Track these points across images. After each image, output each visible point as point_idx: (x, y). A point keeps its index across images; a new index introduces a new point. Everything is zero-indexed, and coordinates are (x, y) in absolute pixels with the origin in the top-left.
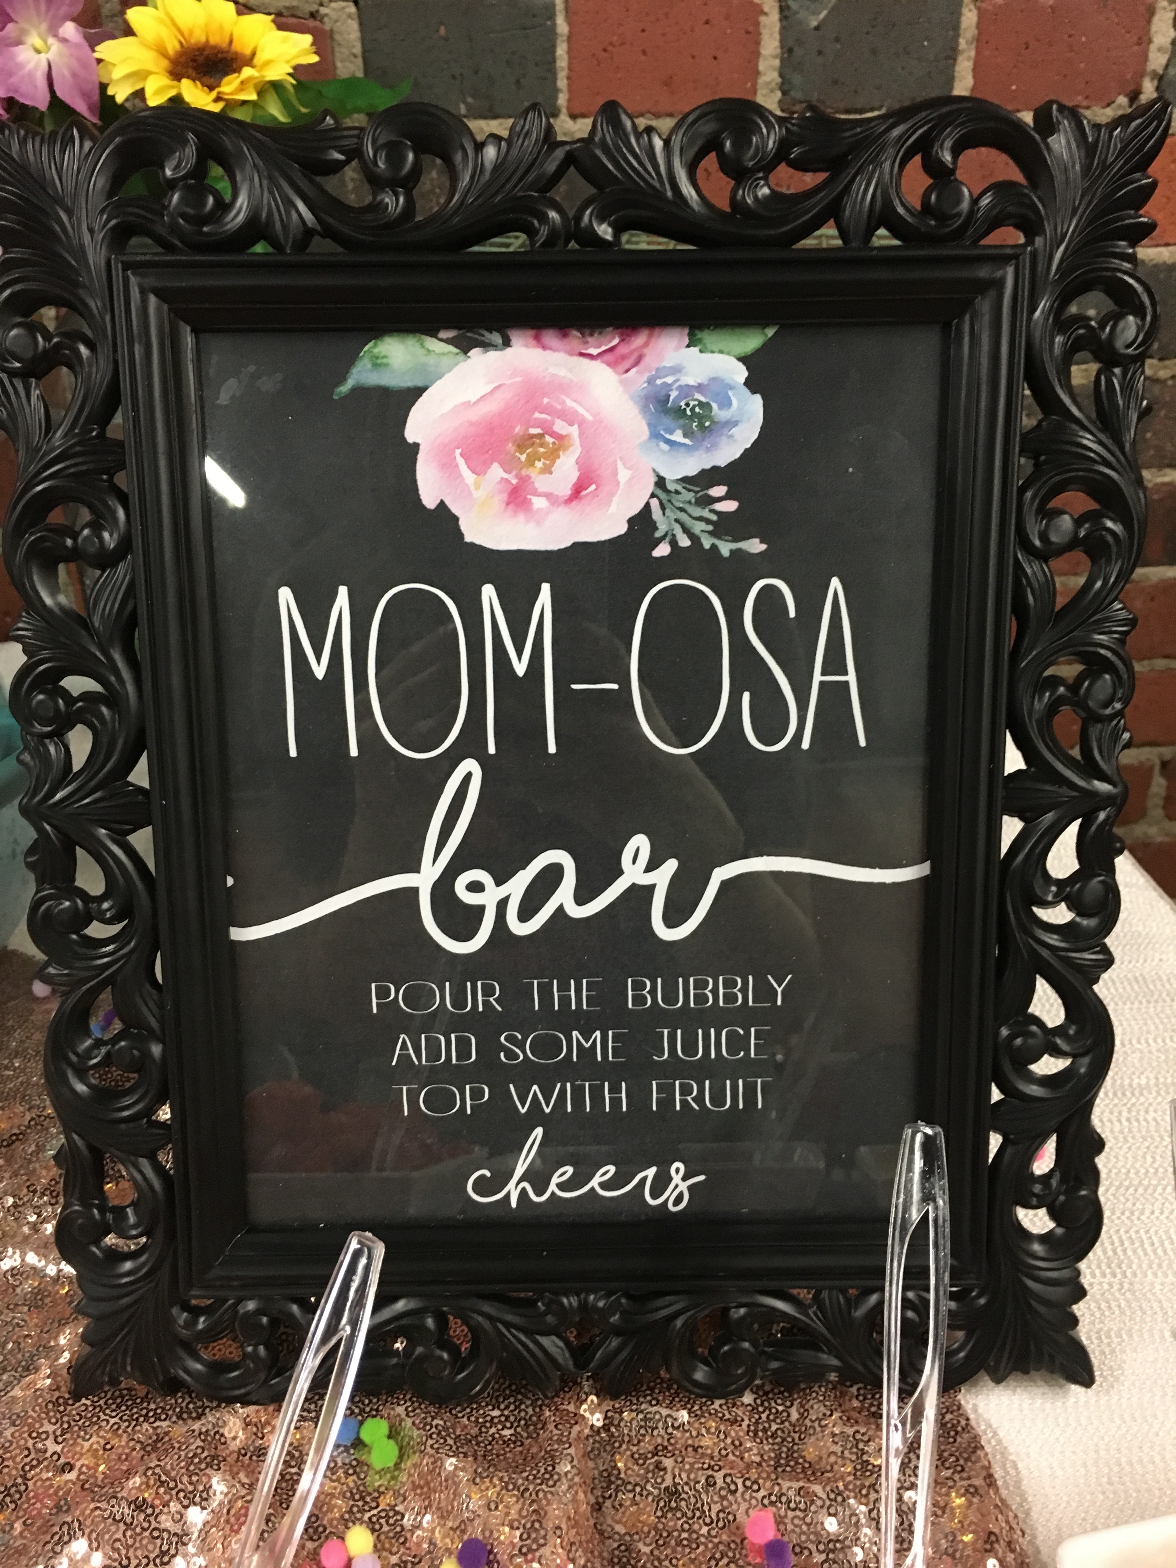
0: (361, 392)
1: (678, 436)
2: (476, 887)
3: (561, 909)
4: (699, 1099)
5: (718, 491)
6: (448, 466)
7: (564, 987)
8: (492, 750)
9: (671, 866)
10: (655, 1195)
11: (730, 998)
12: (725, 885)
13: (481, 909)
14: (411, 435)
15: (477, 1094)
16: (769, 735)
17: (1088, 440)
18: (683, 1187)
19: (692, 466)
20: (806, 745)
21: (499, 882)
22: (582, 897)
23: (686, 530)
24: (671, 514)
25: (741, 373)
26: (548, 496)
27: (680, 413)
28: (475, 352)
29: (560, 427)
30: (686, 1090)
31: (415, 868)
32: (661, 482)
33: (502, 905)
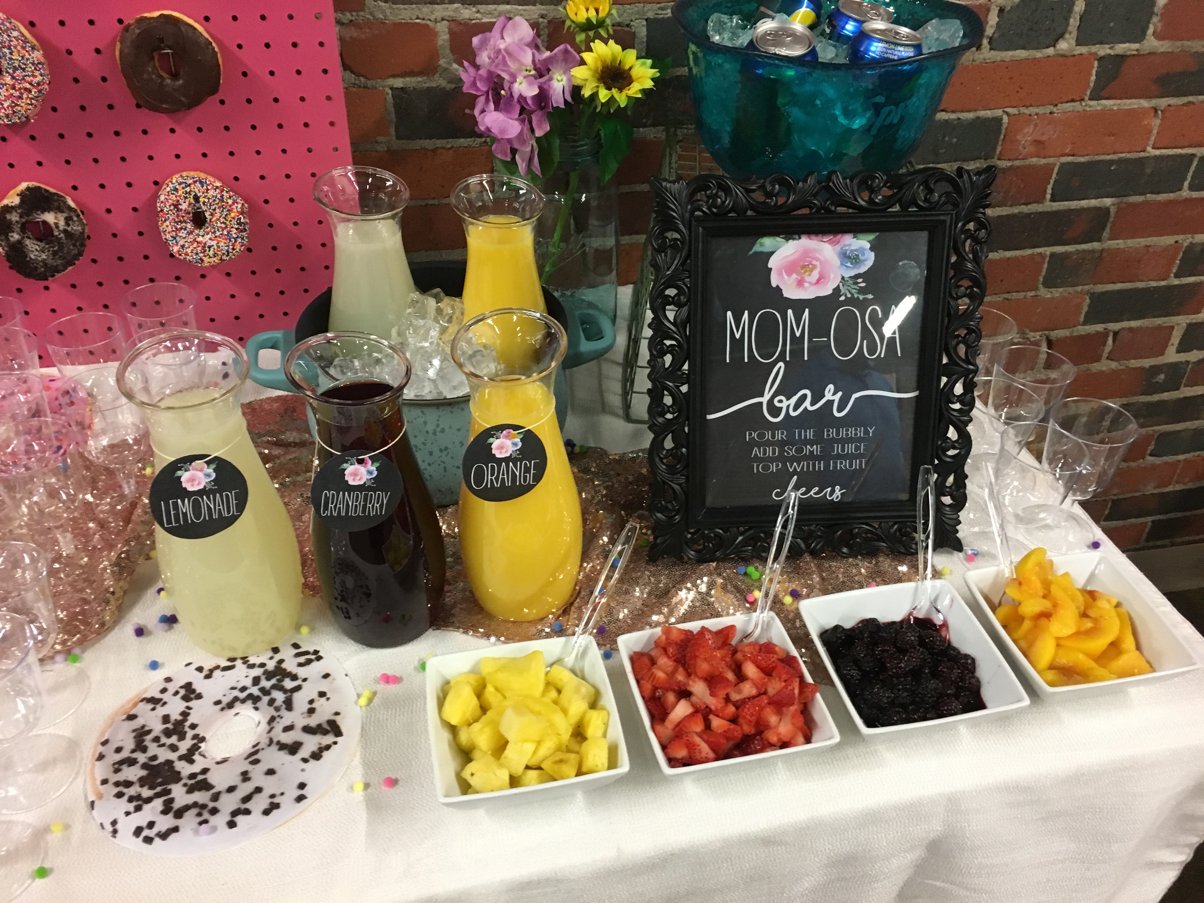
0: (756, 253)
1: (849, 264)
2: (780, 401)
3: (806, 408)
4: (845, 466)
5: (860, 280)
6: (780, 274)
7: (806, 432)
8: (788, 359)
9: (840, 394)
10: (830, 496)
11: (856, 434)
12: (856, 399)
13: (781, 408)
14: (770, 266)
15: (777, 466)
16: (871, 353)
17: (969, 265)
18: (839, 493)
19: (852, 273)
20: (882, 356)
21: (788, 399)
22: (812, 404)
23: (850, 292)
24: (846, 287)
25: (868, 246)
26: (809, 283)
27: (849, 257)
28: (790, 241)
29: (814, 262)
30: (841, 463)
31: (762, 395)
32: (843, 278)
33: (788, 407)
